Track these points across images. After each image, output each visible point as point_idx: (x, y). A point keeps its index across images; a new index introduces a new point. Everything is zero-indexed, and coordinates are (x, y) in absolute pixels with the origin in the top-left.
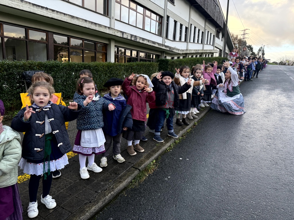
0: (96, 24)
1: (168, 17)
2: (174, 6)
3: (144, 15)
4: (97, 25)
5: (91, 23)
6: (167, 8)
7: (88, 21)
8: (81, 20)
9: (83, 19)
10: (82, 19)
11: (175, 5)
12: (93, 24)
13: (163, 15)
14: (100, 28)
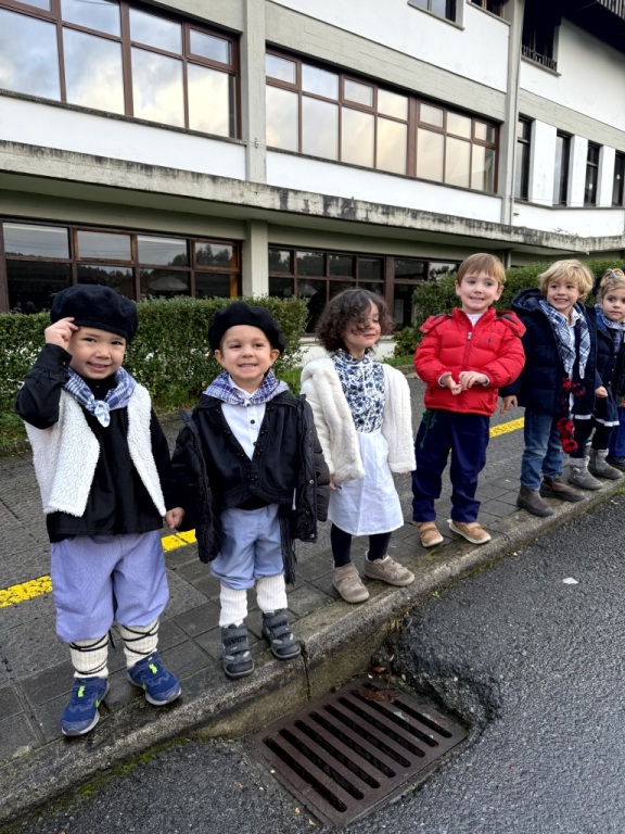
0: (148, 168)
1: (527, 122)
2: (557, 75)
3: (413, 124)
4: (155, 172)
5: (124, 165)
6: (521, 85)
7: (111, 159)
8: (73, 159)
9: (85, 156)
10: (80, 154)
11: (559, 71)
12: (134, 170)
13: (499, 116)
14: (171, 180)
